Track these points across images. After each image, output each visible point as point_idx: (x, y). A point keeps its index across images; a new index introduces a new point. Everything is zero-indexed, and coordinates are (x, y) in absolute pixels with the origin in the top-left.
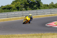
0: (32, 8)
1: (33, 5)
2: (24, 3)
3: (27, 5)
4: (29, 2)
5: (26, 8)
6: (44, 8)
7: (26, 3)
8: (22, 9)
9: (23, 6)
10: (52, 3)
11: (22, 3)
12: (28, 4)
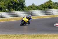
0: (15, 9)
1: (17, 6)
2: (8, 3)
3: (10, 6)
4: (13, 2)
5: (9, 9)
6: (28, 9)
7: (9, 4)
8: (6, 10)
9: (6, 7)
10: (33, 4)
11: (5, 4)
12: (11, 4)
